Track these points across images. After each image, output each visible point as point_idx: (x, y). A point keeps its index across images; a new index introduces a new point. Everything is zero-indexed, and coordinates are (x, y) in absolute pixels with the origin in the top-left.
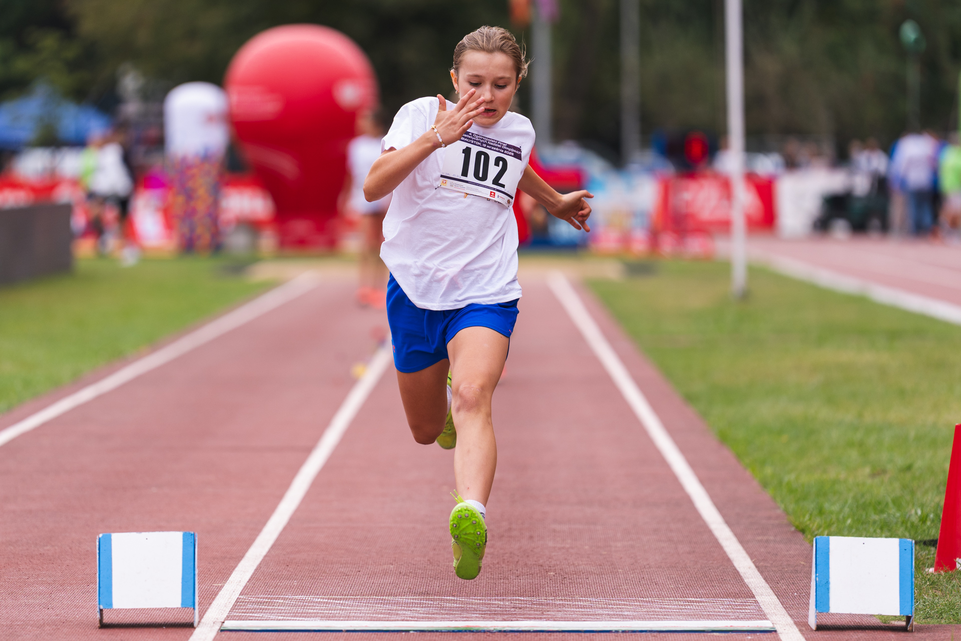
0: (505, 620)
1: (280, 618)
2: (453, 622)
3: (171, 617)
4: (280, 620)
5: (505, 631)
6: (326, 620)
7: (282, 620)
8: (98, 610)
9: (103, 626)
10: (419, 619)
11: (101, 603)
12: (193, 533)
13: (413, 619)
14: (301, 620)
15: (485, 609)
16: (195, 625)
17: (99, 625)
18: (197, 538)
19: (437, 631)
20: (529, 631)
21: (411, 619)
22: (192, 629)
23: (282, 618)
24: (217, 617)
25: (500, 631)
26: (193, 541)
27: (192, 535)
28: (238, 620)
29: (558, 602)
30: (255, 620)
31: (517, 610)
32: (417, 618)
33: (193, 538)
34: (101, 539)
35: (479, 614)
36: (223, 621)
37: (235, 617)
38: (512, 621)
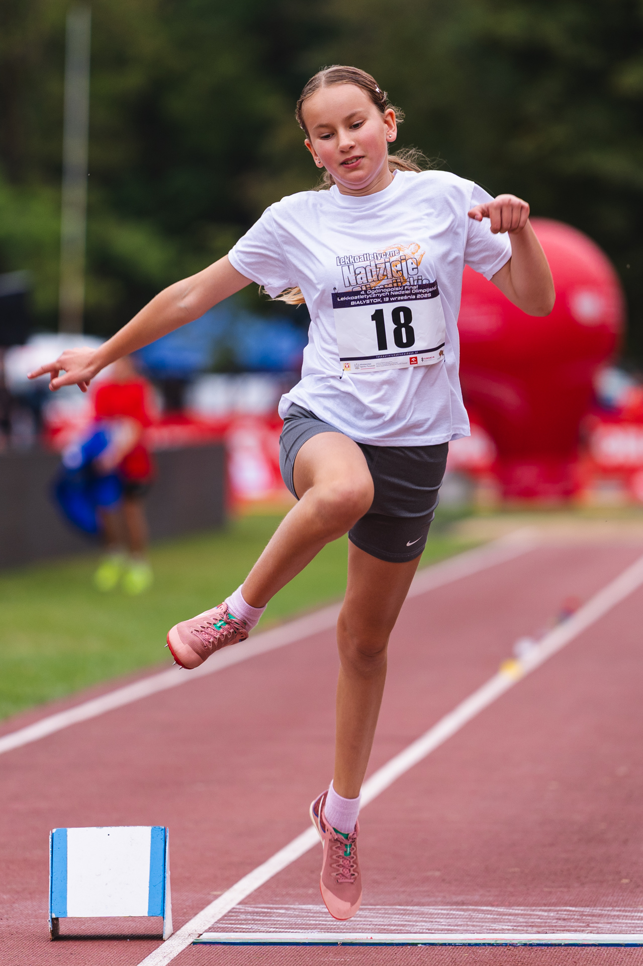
0: (539, 933)
1: (271, 930)
2: (475, 934)
3: (142, 928)
4: (270, 932)
5: (531, 945)
6: (325, 932)
7: (273, 932)
8: (50, 919)
9: (56, 937)
10: (436, 932)
11: (53, 912)
12: (163, 828)
13: (430, 931)
14: (296, 932)
15: (521, 920)
16: (165, 937)
17: (50, 936)
18: (168, 834)
19: (450, 945)
20: (560, 945)
21: (427, 931)
22: (161, 942)
23: (274, 930)
24: (196, 929)
25: (525, 945)
26: (163, 837)
27: (162, 830)
28: (220, 932)
29: (615, 913)
30: (241, 932)
31: (560, 922)
32: (435, 931)
33: (163, 834)
34: (54, 835)
35: (512, 926)
36: (201, 933)
37: (219, 929)
38: (546, 933)
